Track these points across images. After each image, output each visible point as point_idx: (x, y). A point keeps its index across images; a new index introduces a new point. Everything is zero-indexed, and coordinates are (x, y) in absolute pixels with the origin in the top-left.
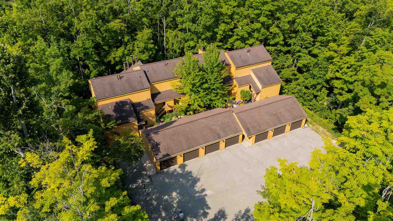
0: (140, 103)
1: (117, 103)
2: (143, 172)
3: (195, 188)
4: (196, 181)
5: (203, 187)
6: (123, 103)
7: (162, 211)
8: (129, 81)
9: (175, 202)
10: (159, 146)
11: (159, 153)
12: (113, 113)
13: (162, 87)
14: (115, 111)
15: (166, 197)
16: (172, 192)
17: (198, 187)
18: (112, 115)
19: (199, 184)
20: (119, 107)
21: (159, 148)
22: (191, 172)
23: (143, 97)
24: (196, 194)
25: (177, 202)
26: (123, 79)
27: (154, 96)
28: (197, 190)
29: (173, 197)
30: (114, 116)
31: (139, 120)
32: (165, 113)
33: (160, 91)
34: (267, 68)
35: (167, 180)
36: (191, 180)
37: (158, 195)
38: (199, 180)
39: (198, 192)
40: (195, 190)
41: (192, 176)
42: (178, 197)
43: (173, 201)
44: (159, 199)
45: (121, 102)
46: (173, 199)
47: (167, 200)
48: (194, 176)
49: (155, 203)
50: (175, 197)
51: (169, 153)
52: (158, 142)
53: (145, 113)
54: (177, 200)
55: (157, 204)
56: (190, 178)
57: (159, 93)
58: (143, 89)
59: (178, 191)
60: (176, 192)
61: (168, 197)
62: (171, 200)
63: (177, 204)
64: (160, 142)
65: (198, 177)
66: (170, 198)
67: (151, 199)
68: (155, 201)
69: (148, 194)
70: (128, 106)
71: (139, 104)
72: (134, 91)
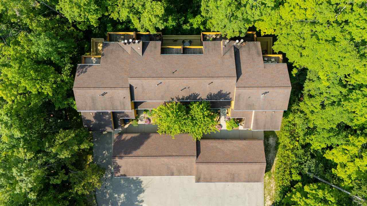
2: (109, 166)
3: (138, 197)
4: (142, 191)
5: (143, 199)
6: (104, 113)
7: (109, 204)
9: (120, 202)
10: (120, 168)
11: (119, 173)
12: (92, 119)
14: (95, 118)
15: (116, 195)
16: (122, 194)
17: (141, 197)
18: (92, 121)
19: (142, 195)
21: (119, 169)
22: (141, 182)
24: (136, 202)
25: (121, 203)
28: (138, 199)
29: (121, 197)
30: (94, 122)
35: (122, 182)
36: (138, 188)
37: (112, 191)
38: (144, 191)
39: (138, 201)
40: (137, 198)
41: (141, 186)
42: (124, 199)
43: (119, 200)
44: (111, 195)
46: (120, 199)
47: (116, 198)
48: (143, 186)
49: (108, 196)
50: (122, 198)
51: (126, 174)
52: (120, 165)
54: (122, 201)
55: (109, 198)
56: (139, 187)
57: (145, 102)
59: (126, 194)
60: (124, 194)
61: (118, 195)
62: (118, 199)
63: (121, 204)
64: (122, 166)
65: (144, 189)
66: (118, 197)
67: (106, 192)
68: (108, 195)
69: (106, 187)
70: (107, 116)
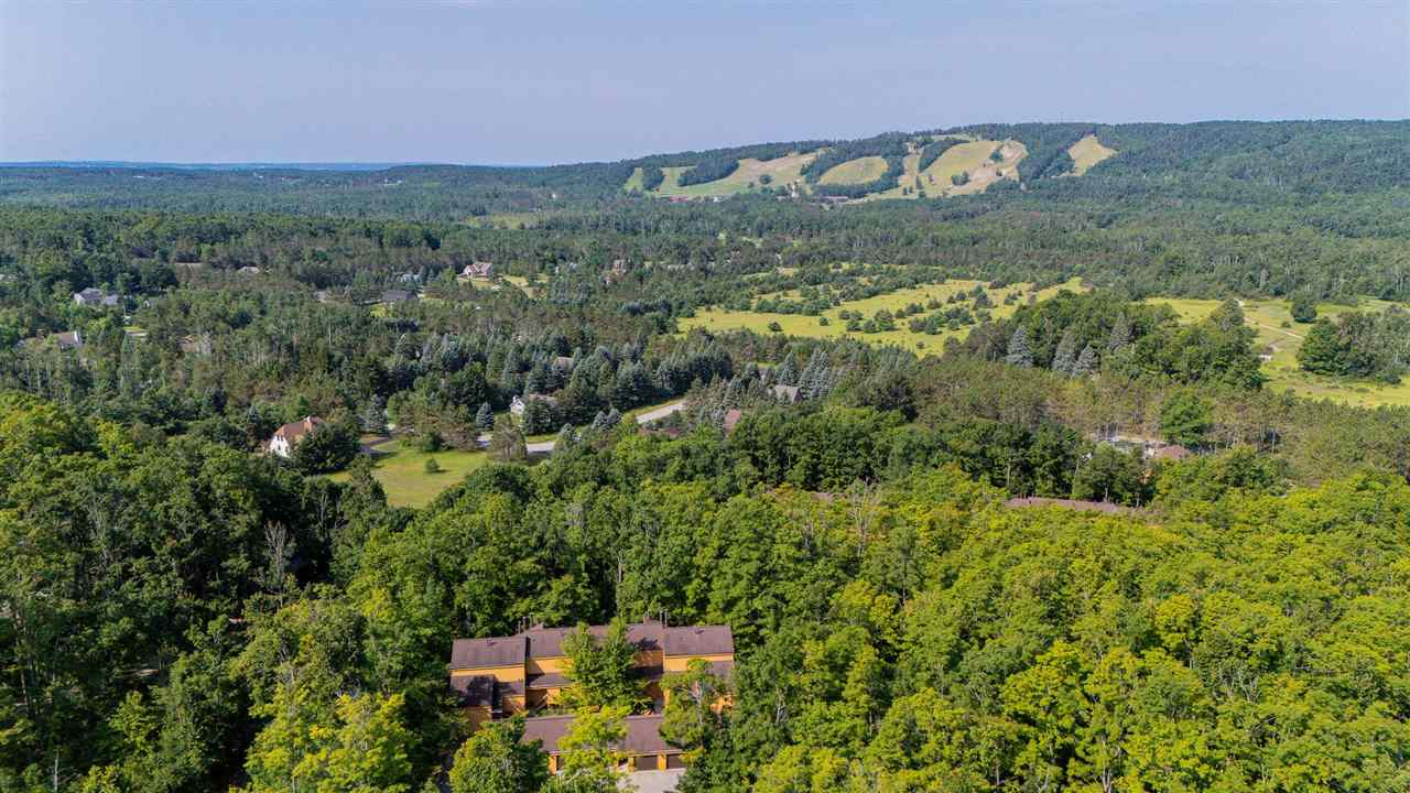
0: (507, 683)
1: (476, 678)
6: (483, 679)
8: (501, 652)
12: (464, 690)
13: (547, 666)
14: (469, 688)
20: (477, 683)
23: (513, 675)
26: (494, 646)
27: (530, 677)
30: (465, 694)
31: (495, 706)
32: (546, 707)
33: (545, 671)
34: (724, 664)
45: (482, 678)
53: (511, 699)
57: (543, 674)
58: (513, 664)
70: (487, 685)
71: (506, 685)
72: (502, 663)
